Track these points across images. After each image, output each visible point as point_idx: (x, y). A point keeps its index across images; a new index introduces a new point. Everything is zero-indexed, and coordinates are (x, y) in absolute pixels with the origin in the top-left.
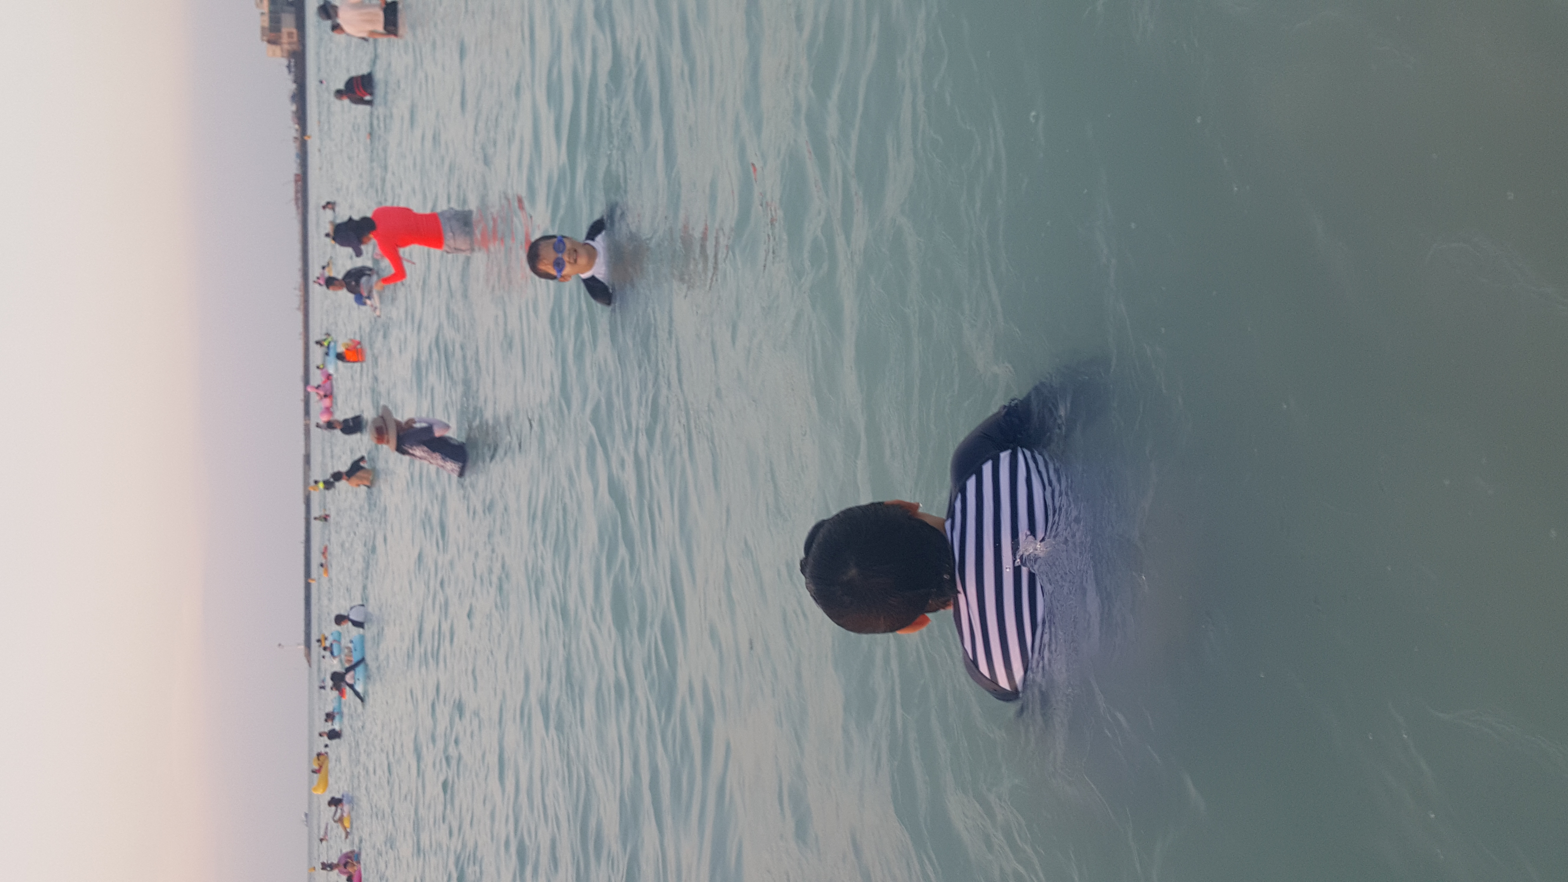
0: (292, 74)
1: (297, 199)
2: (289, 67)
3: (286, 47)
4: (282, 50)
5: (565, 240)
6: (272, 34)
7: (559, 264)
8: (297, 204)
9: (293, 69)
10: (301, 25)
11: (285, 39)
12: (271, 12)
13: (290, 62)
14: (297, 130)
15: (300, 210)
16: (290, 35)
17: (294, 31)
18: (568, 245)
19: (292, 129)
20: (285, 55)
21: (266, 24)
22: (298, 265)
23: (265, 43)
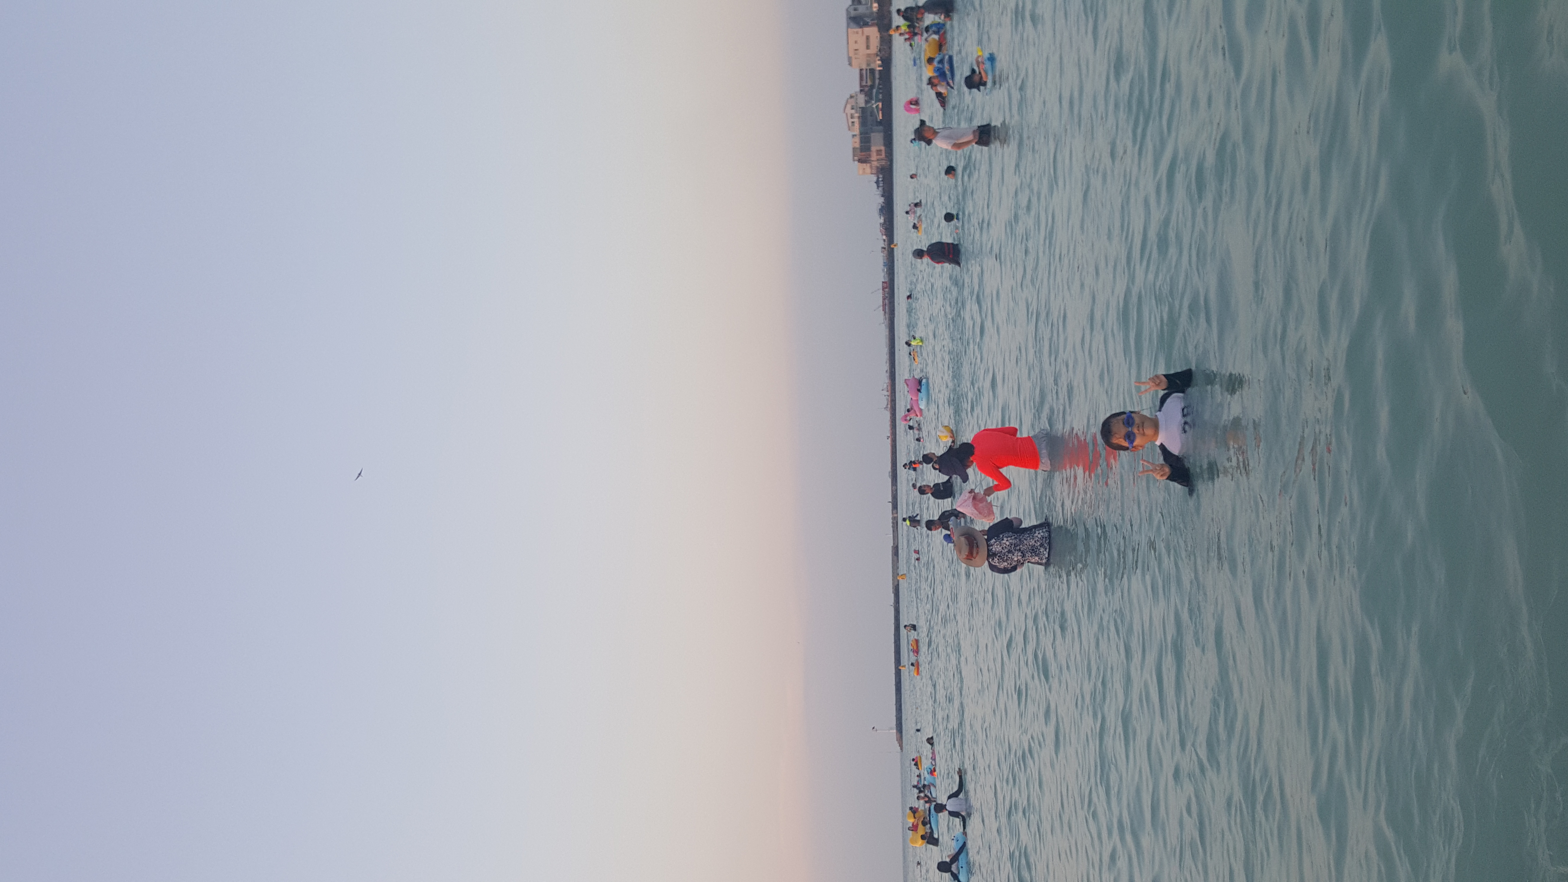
0: (880, 189)
1: (884, 305)
2: (877, 182)
3: (875, 164)
4: (871, 167)
5: (1133, 415)
6: (862, 154)
7: (1130, 437)
8: (884, 310)
9: (881, 185)
10: (888, 142)
11: (874, 157)
12: (861, 134)
13: (878, 178)
14: (884, 240)
15: (887, 316)
16: (879, 152)
17: (883, 148)
18: (1137, 420)
19: (880, 240)
20: (874, 171)
21: (857, 145)
22: (886, 367)
23: (856, 162)
